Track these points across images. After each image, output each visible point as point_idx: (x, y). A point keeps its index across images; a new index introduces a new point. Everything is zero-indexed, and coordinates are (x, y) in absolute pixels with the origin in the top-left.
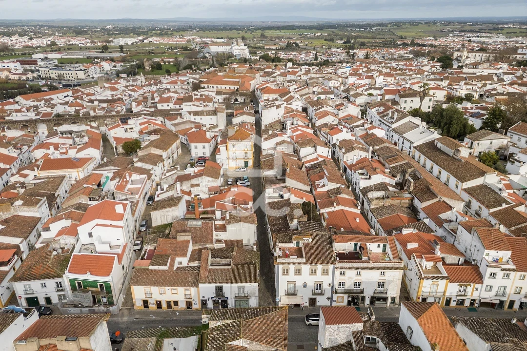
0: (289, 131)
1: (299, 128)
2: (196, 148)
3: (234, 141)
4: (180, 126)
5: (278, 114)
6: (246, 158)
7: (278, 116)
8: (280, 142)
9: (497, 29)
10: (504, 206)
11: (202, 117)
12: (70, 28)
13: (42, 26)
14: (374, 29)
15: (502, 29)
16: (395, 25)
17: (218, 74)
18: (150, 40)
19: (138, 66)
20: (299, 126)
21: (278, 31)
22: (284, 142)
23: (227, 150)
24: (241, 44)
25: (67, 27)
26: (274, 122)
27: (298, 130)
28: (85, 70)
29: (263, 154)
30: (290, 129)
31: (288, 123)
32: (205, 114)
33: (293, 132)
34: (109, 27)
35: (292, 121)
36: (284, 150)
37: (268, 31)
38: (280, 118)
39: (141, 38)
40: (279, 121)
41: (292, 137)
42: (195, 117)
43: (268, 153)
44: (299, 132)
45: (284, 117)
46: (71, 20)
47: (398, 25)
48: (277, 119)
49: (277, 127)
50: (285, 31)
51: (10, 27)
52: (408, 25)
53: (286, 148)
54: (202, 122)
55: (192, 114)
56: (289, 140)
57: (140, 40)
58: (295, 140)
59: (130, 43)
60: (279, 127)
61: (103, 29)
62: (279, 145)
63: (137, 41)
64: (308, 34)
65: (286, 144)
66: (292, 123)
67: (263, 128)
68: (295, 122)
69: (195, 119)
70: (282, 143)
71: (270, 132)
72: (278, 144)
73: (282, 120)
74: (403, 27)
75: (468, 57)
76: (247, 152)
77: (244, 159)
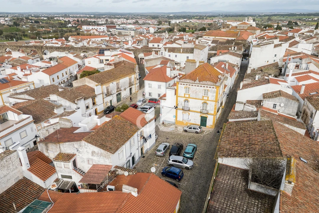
0: (290, 78)
1: (311, 75)
2: (151, 87)
4: (151, 62)
5: (276, 55)
7: (275, 58)
8: (273, 93)
11: (178, 54)
12: (151, 16)
13: (138, 15)
17: (222, 30)
18: (191, 20)
19: (171, 29)
20: (310, 72)
21: (282, 17)
22: (280, 94)
23: (175, 94)
24: (251, 21)
25: (149, 15)
26: (267, 65)
27: (309, 78)
28: (135, 30)
29: (236, 109)
30: (293, 75)
31: (291, 66)
32: (181, 52)
33: (299, 80)
34: (171, 15)
35: (298, 64)
36: (278, 108)
37: (273, 17)
38: (278, 60)
39: (185, 20)
40: (276, 65)
41: (297, 89)
42: (169, 53)
43: (245, 109)
44: (311, 81)
45: (284, 60)
46: (154, 13)
48: (271, 62)
49: (270, 72)
50: (287, 17)
51: (123, 15)
53: (282, 105)
54: (177, 60)
55: (167, 50)
56: (290, 92)
57: (184, 21)
58: (302, 92)
59: (178, 22)
60: (273, 71)
61: (168, 16)
62: (270, 97)
63: (182, 21)
64: (306, 19)
65: (283, 99)
66: (297, 66)
67: (249, 71)
68: (304, 66)
69: (170, 56)
70: (276, 96)
71: (257, 77)
72: (266, 96)
73: (280, 64)
76: (208, 102)
77: (201, 113)
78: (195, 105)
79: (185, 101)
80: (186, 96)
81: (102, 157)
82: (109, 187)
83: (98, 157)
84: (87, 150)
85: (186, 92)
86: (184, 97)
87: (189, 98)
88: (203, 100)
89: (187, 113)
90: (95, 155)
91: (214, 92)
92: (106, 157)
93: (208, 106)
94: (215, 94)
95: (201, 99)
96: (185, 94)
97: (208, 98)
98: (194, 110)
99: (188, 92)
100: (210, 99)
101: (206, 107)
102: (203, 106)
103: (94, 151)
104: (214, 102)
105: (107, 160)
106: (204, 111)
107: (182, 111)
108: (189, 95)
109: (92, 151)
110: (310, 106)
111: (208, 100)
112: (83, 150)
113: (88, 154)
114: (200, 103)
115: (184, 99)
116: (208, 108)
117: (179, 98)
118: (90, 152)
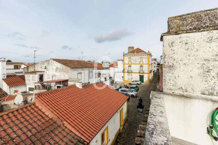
76: (143, 65)
77: (139, 73)
78: (135, 68)
79: (129, 66)
80: (129, 63)
81: (63, 72)
83: (60, 73)
84: (53, 67)
85: (129, 61)
86: (128, 64)
87: (131, 64)
88: (140, 64)
89: (131, 74)
90: (58, 71)
91: (146, 58)
92: (65, 72)
93: (143, 68)
94: (147, 60)
95: (139, 64)
96: (128, 62)
97: (143, 63)
98: (135, 71)
99: (131, 60)
100: (144, 63)
101: (142, 69)
102: (141, 68)
103: (58, 67)
104: (147, 65)
105: (66, 75)
106: (141, 72)
107: (127, 73)
108: (131, 62)
109: (56, 67)
111: (143, 64)
112: (50, 67)
113: (53, 70)
114: (138, 67)
115: (128, 65)
116: (144, 69)
117: (125, 65)
118: (55, 68)
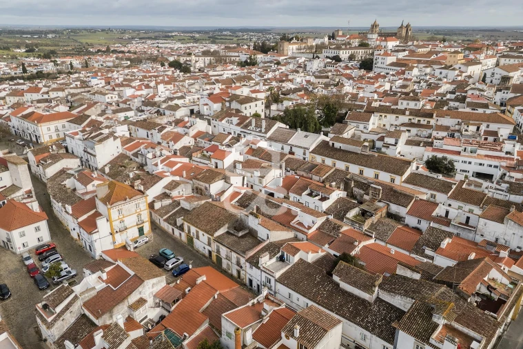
0: (160, 167)
1: (172, 159)
2: (23, 235)
3: (119, 203)
5: (117, 147)
6: (138, 223)
8: (171, 184)
9: (169, 37)
10: (454, 187)
14: (50, 36)
15: (172, 36)
16: (71, 32)
22: (176, 183)
31: (150, 156)
33: (169, 166)
36: (181, 193)
38: (121, 151)
43: (163, 205)
47: (74, 33)
48: (118, 154)
52: (85, 33)
53: (184, 190)
62: (174, 188)
65: (182, 186)
66: (154, 155)
68: (158, 153)
70: (177, 186)
72: (169, 188)
74: (81, 34)
75: (196, 62)
76: (141, 213)
77: (137, 225)
78: (131, 221)
82: (187, 290)
98: (131, 226)
102: (138, 219)
107: (119, 233)
110: (201, 183)
114: (134, 218)
115: (119, 220)
116: (143, 218)
117: (113, 223)
